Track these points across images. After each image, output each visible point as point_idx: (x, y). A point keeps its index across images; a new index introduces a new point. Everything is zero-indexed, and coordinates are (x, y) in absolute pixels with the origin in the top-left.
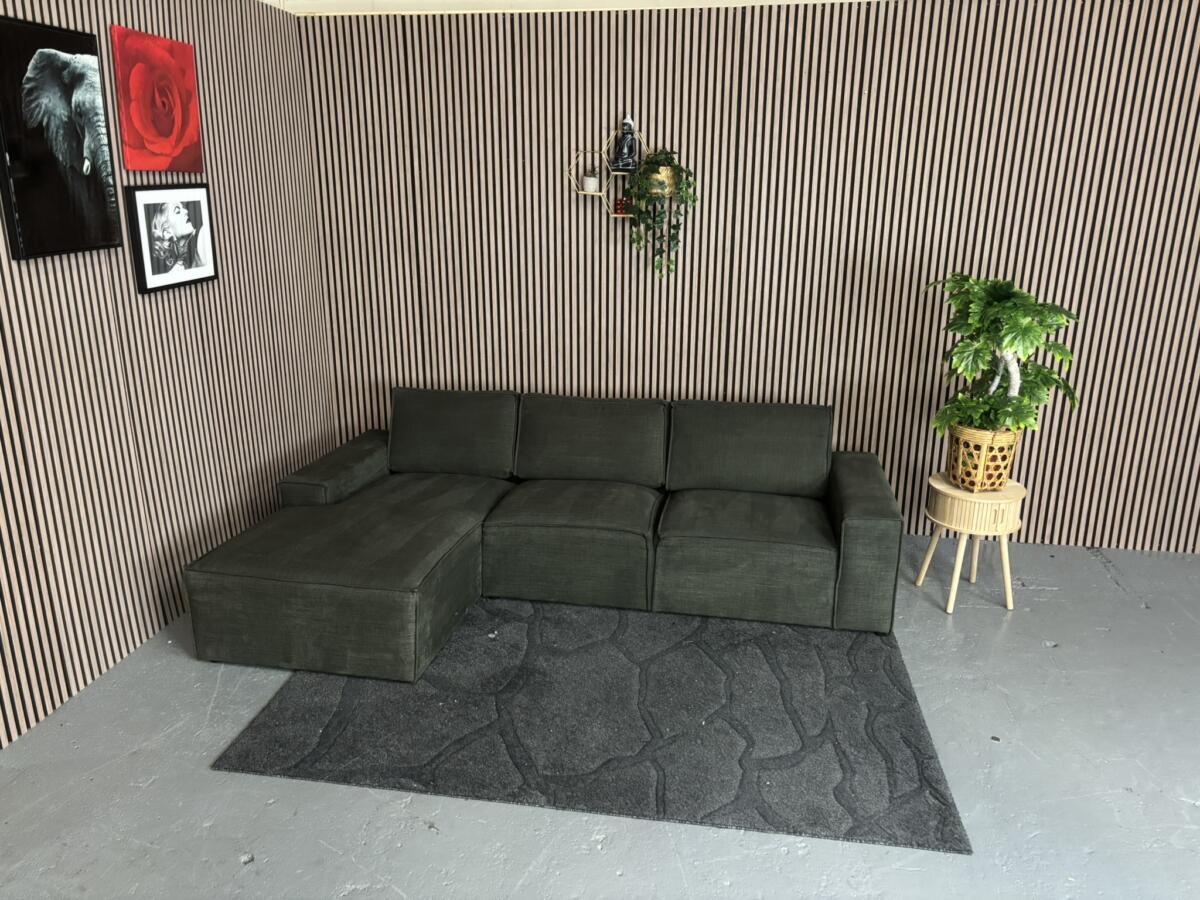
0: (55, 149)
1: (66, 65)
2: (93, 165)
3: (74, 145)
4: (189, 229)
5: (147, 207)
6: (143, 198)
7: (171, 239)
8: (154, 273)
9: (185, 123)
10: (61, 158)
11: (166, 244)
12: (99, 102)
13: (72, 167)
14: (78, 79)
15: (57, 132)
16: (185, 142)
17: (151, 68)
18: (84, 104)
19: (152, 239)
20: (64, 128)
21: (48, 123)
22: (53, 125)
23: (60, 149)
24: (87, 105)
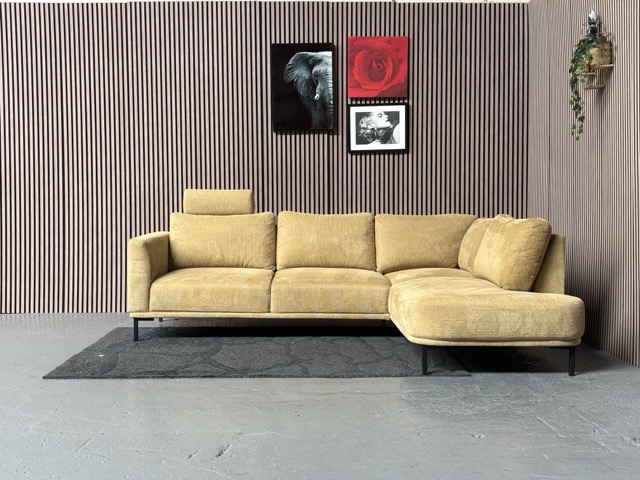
0: (299, 90)
1: (311, 57)
2: (322, 97)
3: (311, 88)
4: (388, 124)
5: (357, 114)
6: (354, 110)
7: (373, 129)
8: (357, 143)
9: (395, 74)
10: (302, 93)
11: (368, 131)
12: (330, 69)
13: (308, 97)
14: (318, 61)
15: (302, 83)
16: (394, 83)
17: (372, 52)
18: (320, 71)
19: (358, 128)
20: (306, 82)
21: (297, 80)
22: (300, 81)
23: (302, 90)
24: (322, 71)
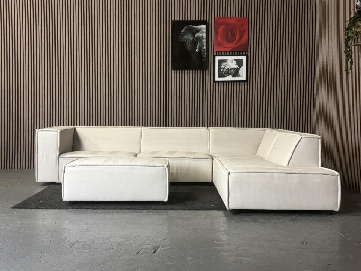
0: (187, 46)
3: (194, 46)
5: (219, 60)
10: (189, 49)
13: (192, 51)
15: (189, 43)
17: (228, 26)
18: (199, 36)
20: (191, 42)
21: (186, 42)
22: (187, 42)
24: (200, 36)
